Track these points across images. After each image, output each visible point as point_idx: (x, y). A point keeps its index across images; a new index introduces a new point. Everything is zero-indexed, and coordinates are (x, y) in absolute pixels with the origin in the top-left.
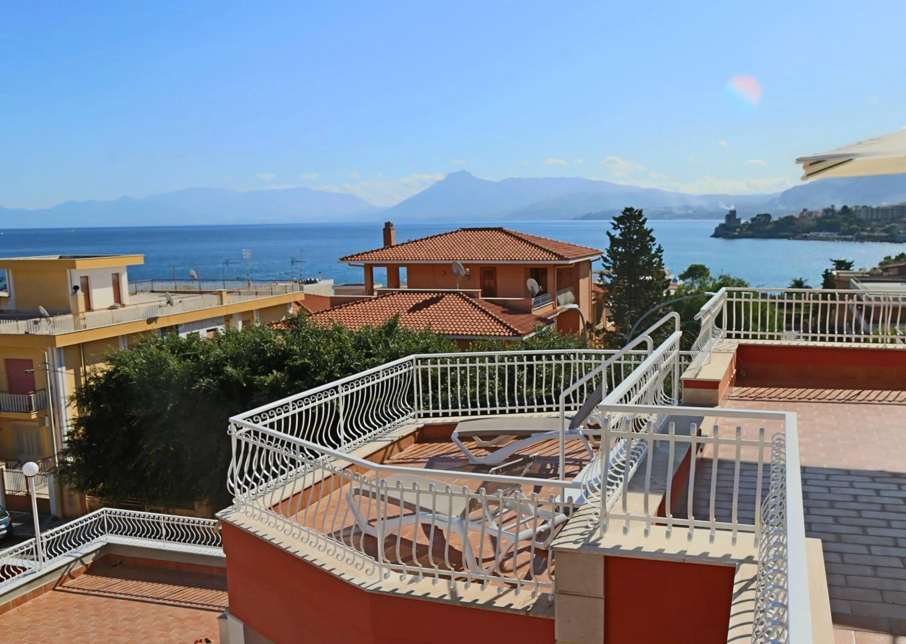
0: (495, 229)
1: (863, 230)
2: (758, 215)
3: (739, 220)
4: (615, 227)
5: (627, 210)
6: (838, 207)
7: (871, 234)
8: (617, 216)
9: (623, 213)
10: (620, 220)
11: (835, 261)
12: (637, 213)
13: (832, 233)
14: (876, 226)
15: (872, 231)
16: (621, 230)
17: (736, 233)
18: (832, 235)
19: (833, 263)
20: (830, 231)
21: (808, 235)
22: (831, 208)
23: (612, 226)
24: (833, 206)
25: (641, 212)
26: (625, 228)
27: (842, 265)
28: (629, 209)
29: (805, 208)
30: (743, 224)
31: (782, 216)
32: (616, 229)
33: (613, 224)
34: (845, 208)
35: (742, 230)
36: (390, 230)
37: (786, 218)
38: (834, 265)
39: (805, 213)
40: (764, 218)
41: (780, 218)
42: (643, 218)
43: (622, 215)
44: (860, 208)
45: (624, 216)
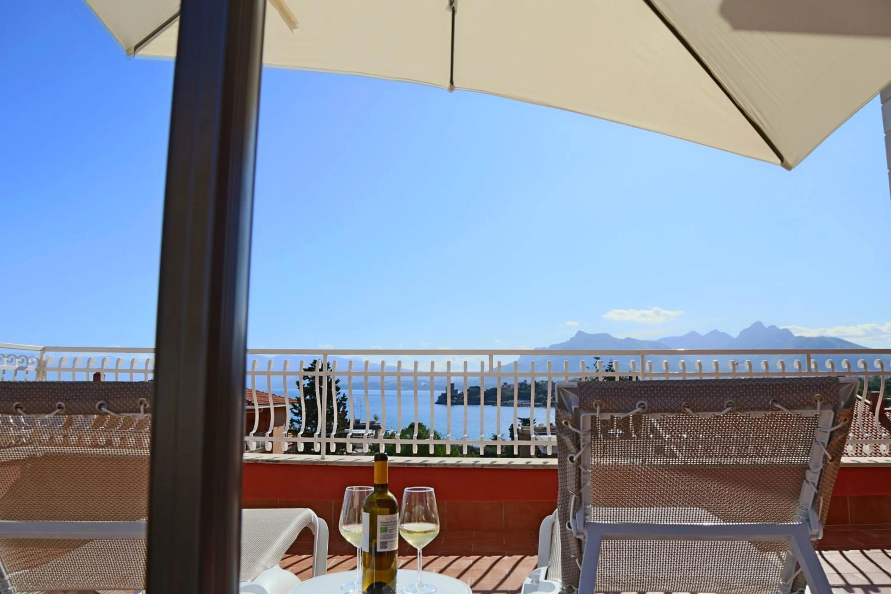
2: (471, 387)
3: (457, 391)
5: (316, 362)
8: (306, 367)
9: (312, 365)
10: (309, 371)
11: (521, 419)
13: (526, 401)
16: (309, 380)
17: (454, 401)
18: (525, 403)
19: (520, 420)
20: (524, 400)
21: (508, 402)
22: (524, 382)
23: (302, 377)
24: (525, 381)
25: (328, 364)
26: (313, 379)
27: (526, 422)
29: (506, 382)
30: (460, 394)
31: (488, 389)
32: (305, 380)
33: (302, 374)
35: (458, 399)
37: (491, 389)
38: (520, 422)
39: (505, 386)
40: (475, 390)
41: (487, 390)
42: (330, 370)
43: (310, 366)
44: (545, 382)
45: (312, 368)
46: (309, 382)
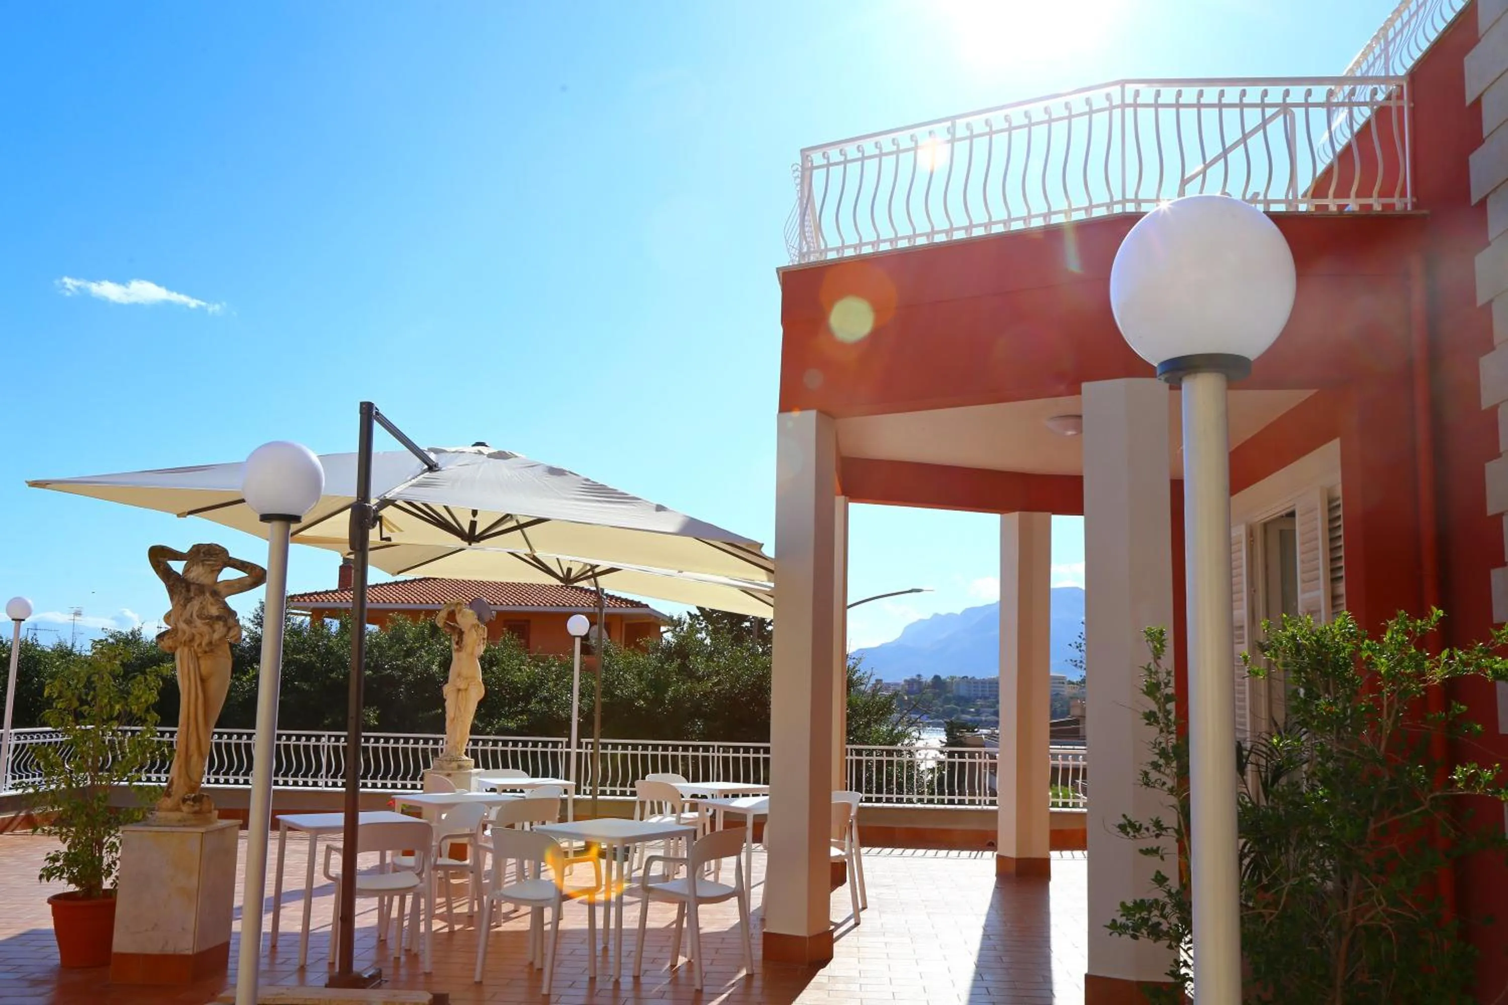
1: (963, 712)
6: (928, 677)
7: (977, 718)
14: (982, 706)
15: (978, 713)
22: (917, 678)
24: (919, 676)
34: (937, 678)
44: (958, 680)
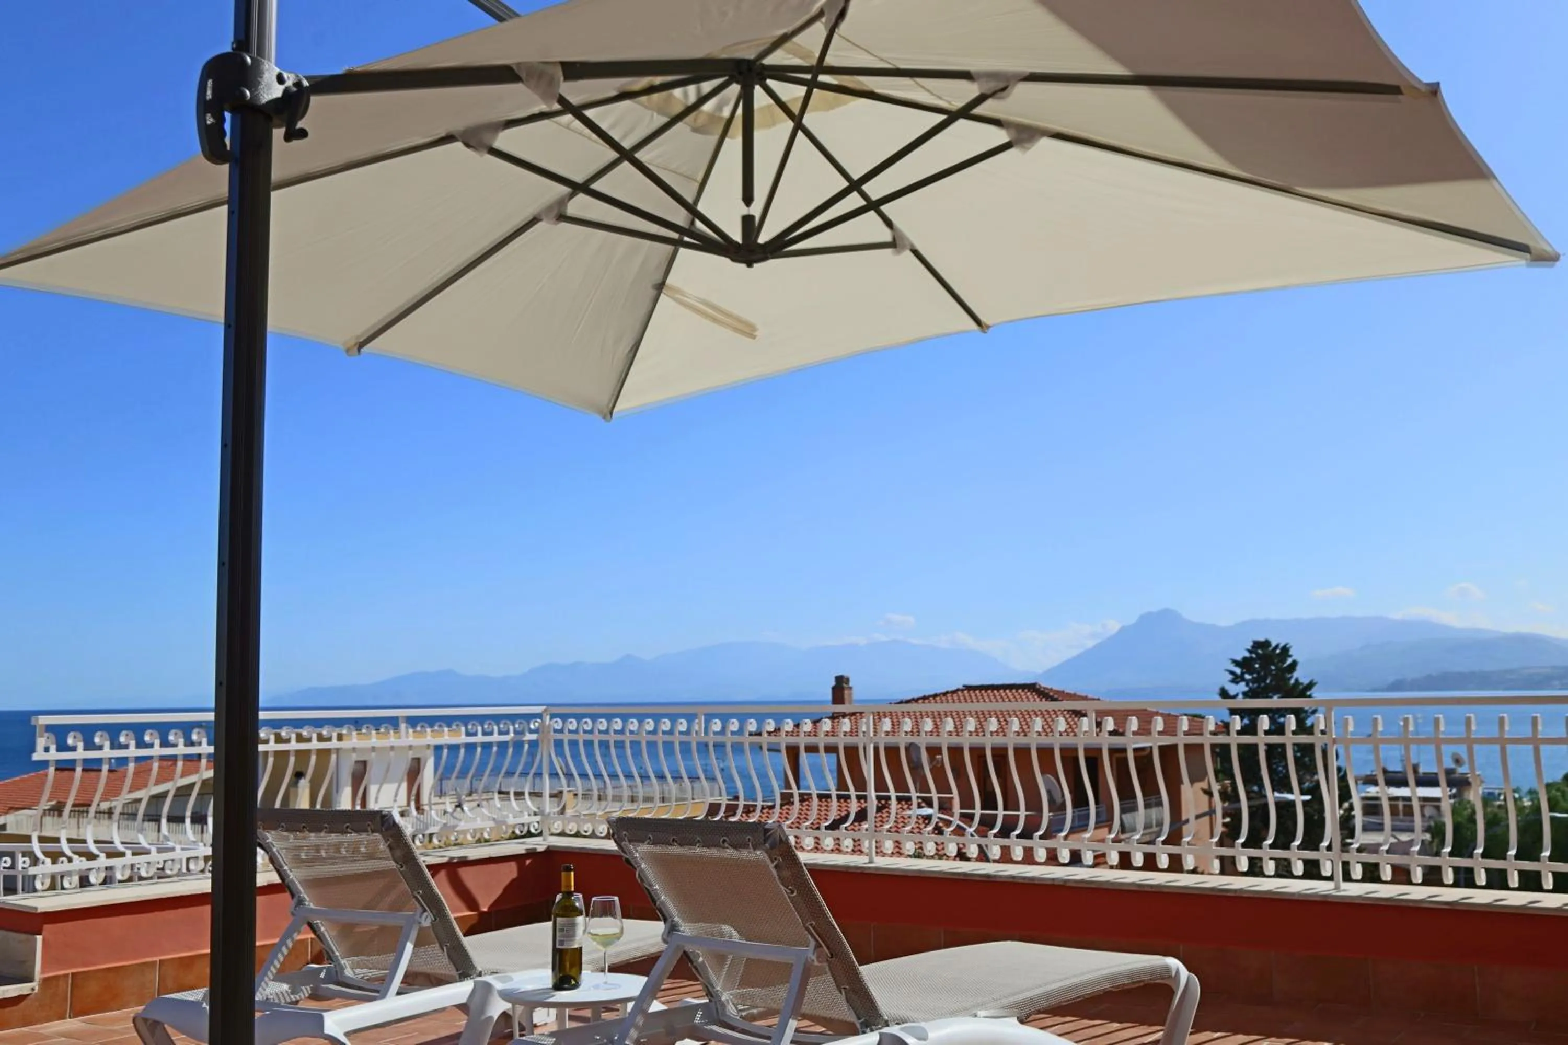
0: (1024, 687)
4: (1236, 679)
5: (1257, 645)
8: (1239, 658)
9: (1250, 651)
10: (1244, 664)
12: (1278, 651)
16: (1247, 685)
23: (1231, 677)
25: (1285, 650)
26: (1254, 681)
28: (1260, 645)
32: (1237, 683)
33: (1232, 673)
36: (842, 689)
42: (1289, 661)
43: (1247, 655)
45: (1251, 658)
46: (1246, 689)
